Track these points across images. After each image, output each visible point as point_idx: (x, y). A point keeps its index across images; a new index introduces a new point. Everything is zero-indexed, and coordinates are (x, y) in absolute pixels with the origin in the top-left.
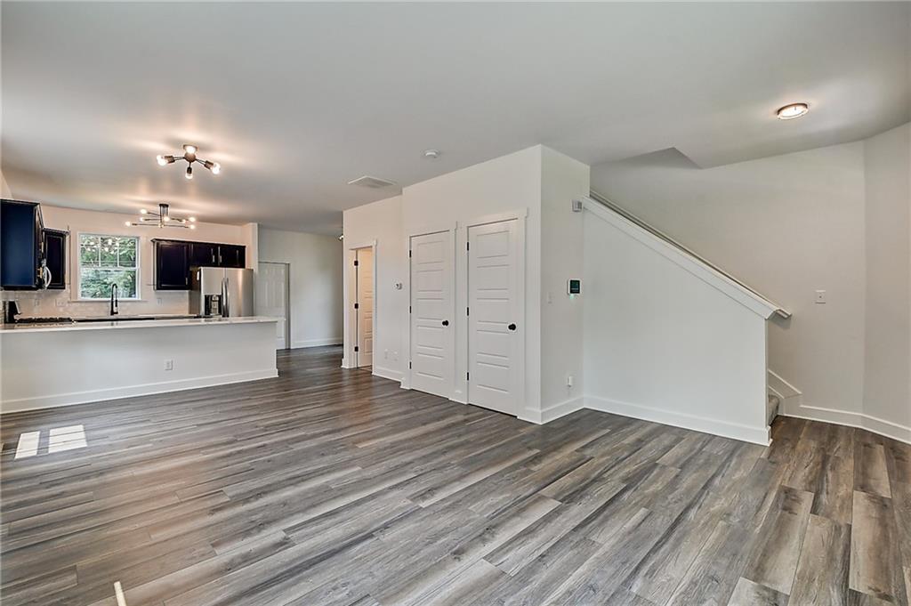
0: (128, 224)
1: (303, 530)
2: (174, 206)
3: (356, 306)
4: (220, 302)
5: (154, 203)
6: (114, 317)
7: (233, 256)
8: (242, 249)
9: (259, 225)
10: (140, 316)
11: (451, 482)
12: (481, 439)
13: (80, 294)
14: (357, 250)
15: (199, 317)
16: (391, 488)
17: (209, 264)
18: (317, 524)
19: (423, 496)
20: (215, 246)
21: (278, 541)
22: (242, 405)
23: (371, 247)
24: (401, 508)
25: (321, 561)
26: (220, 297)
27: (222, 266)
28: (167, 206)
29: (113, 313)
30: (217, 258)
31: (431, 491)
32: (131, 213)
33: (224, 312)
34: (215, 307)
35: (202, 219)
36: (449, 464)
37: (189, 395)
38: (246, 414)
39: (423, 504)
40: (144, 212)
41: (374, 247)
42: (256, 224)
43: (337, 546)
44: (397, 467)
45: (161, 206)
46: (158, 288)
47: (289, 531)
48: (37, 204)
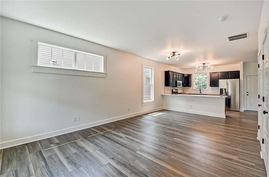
4: (225, 90)
5: (201, 64)
6: (200, 94)
13: (194, 88)
20: (228, 72)
27: (231, 78)
28: (205, 64)
29: (200, 93)
30: (229, 76)
32: (195, 68)
34: (224, 93)
42: (242, 62)
45: (203, 64)
46: (210, 86)
47: (126, 137)
48: (169, 71)
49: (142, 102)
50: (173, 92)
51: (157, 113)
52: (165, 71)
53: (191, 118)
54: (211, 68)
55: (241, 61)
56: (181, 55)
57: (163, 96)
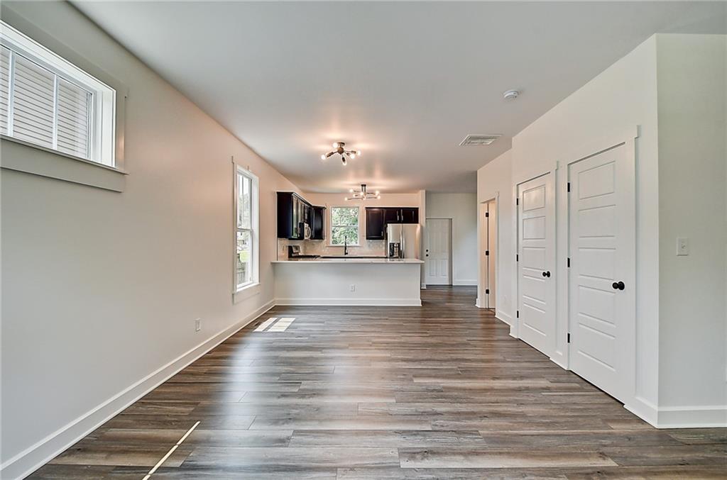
0: (346, 199)
1: (303, 437)
2: (370, 185)
3: (487, 253)
4: (399, 247)
5: (358, 185)
6: (346, 256)
7: (410, 216)
8: (416, 210)
9: (426, 192)
10: (358, 256)
11: (454, 454)
12: (543, 417)
13: (331, 242)
14: (488, 202)
15: (387, 258)
16: (397, 432)
17: (394, 221)
18: (315, 437)
19: (412, 454)
20: (399, 209)
21: (282, 438)
22: (376, 323)
23: (494, 199)
24: (384, 457)
25: (285, 470)
26: (399, 244)
27: (404, 222)
28: (365, 185)
29: (346, 254)
30: (400, 218)
31: (427, 453)
32: (345, 192)
33: (401, 255)
34: (396, 252)
35: (383, 192)
36: (476, 433)
37: (360, 310)
38: (373, 329)
39: (405, 464)
40: (351, 191)
41: (496, 199)
42: (424, 191)
43: (304, 464)
44: (423, 414)
45: (362, 185)
46: (367, 239)
47: (296, 432)
48: (292, 193)
49: (233, 289)
50: (292, 254)
51: (275, 322)
52: (278, 193)
53: (369, 317)
54: (379, 197)
55: (423, 189)
56: (359, 153)
57: (273, 264)
